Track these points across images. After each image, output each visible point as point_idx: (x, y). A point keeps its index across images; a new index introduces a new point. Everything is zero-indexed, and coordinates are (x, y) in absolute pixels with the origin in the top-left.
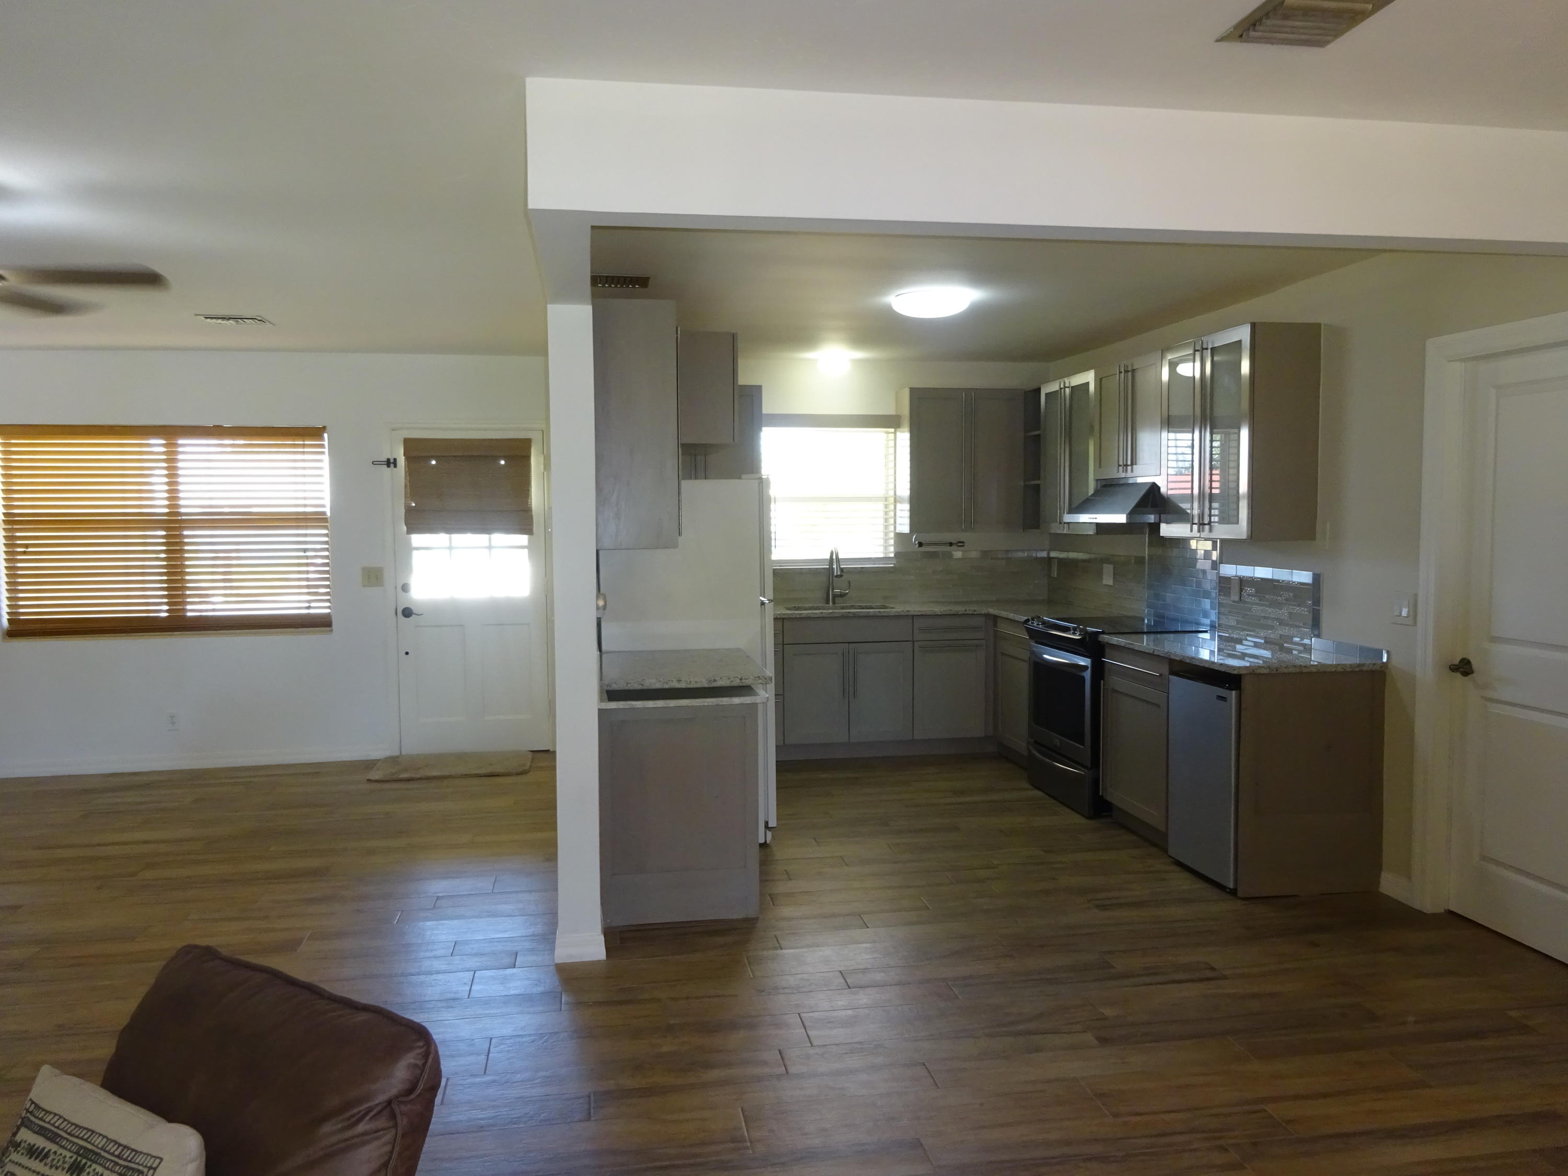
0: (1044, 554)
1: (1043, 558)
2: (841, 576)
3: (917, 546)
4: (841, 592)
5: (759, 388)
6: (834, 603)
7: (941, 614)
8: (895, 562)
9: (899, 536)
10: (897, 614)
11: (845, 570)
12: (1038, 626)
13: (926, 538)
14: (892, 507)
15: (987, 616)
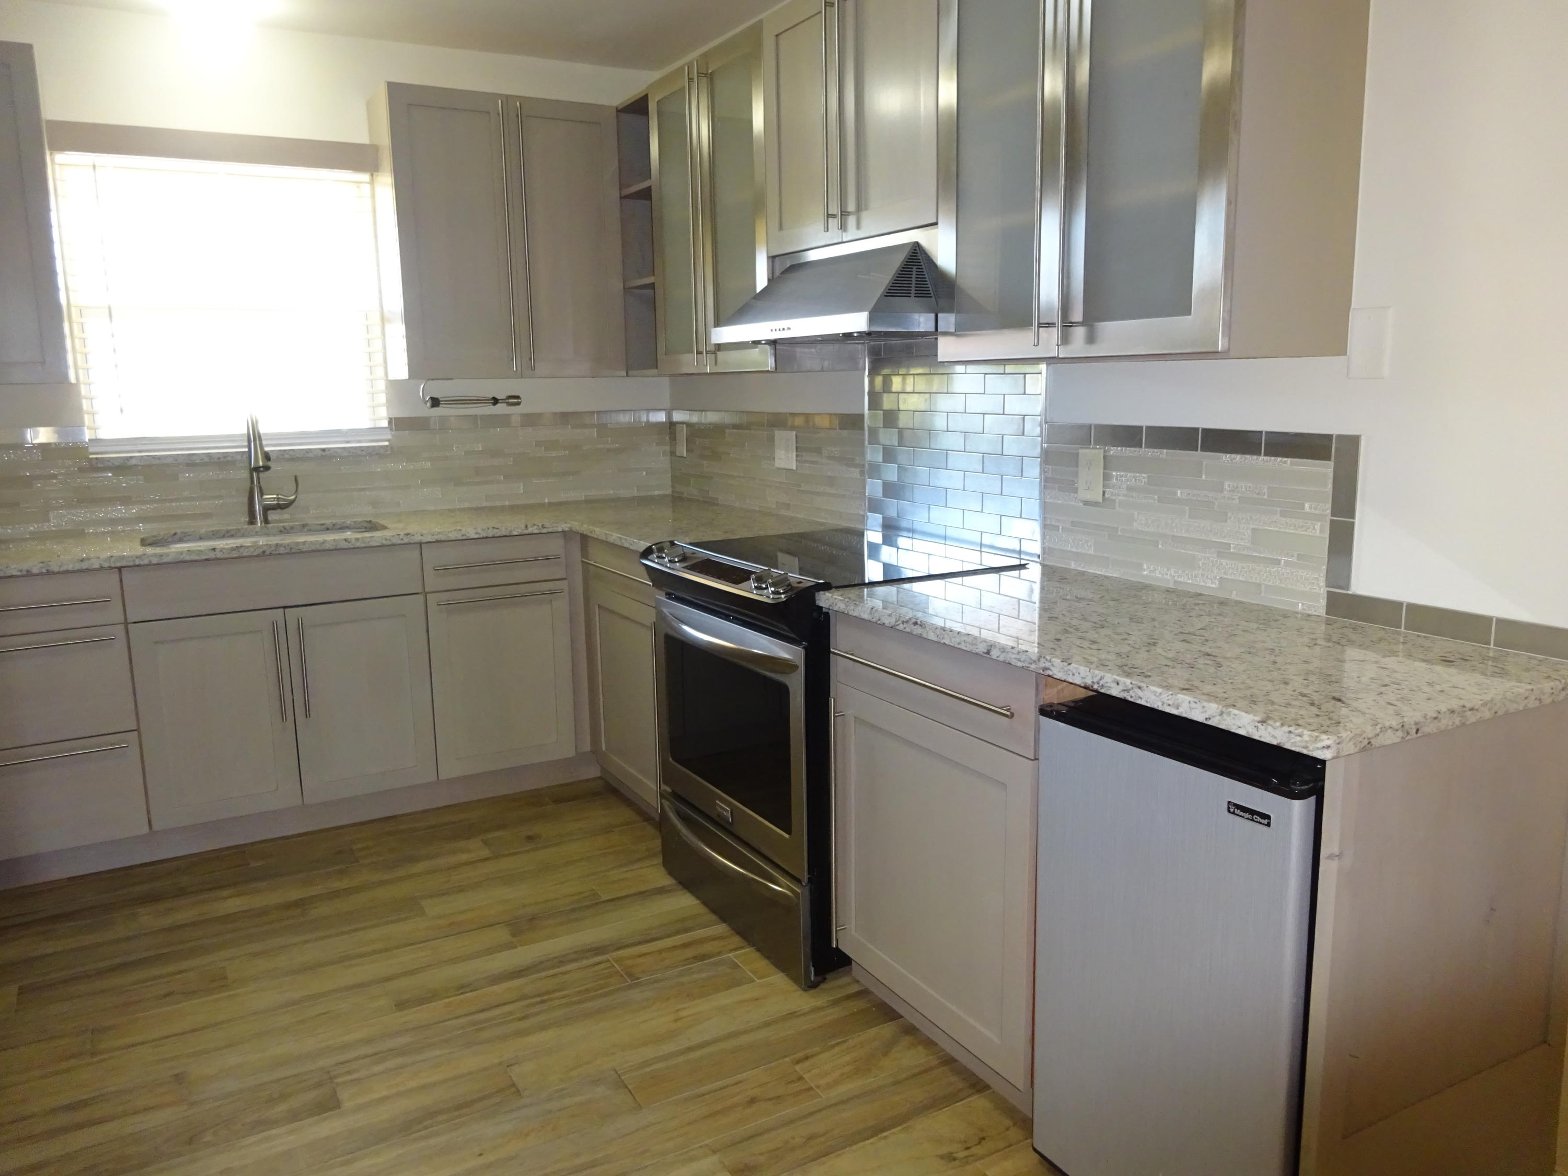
0: (661, 417)
1: (658, 425)
2: (267, 468)
3: (429, 404)
4: (278, 499)
5: (26, 49)
6: (266, 521)
7: (477, 536)
8: (390, 437)
9: (394, 386)
10: (385, 542)
11: (273, 457)
12: (672, 566)
13: (441, 389)
14: (377, 330)
15: (567, 535)
